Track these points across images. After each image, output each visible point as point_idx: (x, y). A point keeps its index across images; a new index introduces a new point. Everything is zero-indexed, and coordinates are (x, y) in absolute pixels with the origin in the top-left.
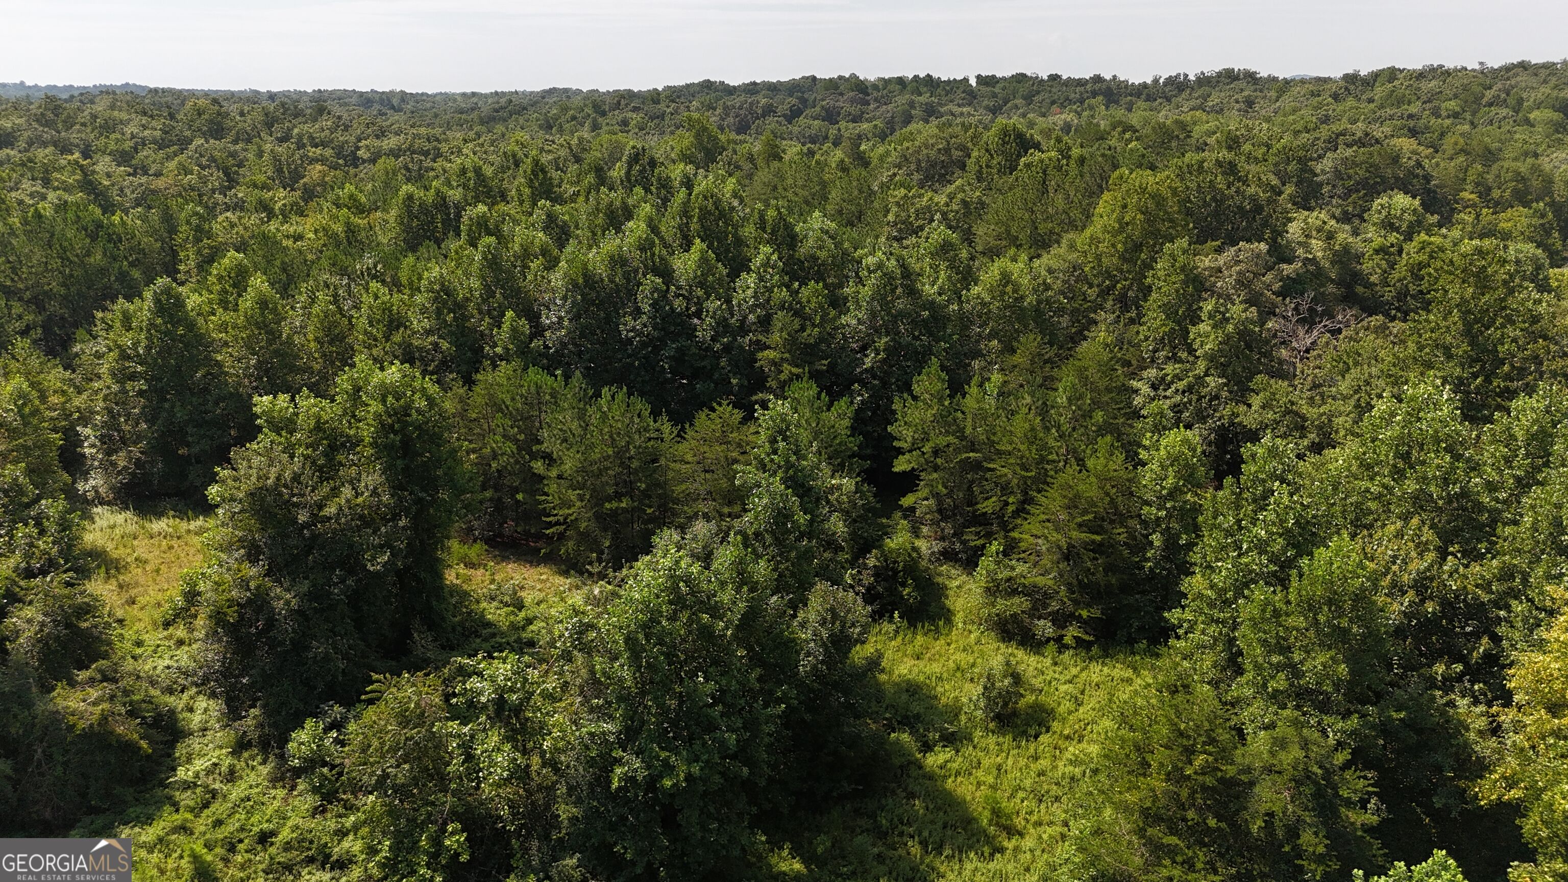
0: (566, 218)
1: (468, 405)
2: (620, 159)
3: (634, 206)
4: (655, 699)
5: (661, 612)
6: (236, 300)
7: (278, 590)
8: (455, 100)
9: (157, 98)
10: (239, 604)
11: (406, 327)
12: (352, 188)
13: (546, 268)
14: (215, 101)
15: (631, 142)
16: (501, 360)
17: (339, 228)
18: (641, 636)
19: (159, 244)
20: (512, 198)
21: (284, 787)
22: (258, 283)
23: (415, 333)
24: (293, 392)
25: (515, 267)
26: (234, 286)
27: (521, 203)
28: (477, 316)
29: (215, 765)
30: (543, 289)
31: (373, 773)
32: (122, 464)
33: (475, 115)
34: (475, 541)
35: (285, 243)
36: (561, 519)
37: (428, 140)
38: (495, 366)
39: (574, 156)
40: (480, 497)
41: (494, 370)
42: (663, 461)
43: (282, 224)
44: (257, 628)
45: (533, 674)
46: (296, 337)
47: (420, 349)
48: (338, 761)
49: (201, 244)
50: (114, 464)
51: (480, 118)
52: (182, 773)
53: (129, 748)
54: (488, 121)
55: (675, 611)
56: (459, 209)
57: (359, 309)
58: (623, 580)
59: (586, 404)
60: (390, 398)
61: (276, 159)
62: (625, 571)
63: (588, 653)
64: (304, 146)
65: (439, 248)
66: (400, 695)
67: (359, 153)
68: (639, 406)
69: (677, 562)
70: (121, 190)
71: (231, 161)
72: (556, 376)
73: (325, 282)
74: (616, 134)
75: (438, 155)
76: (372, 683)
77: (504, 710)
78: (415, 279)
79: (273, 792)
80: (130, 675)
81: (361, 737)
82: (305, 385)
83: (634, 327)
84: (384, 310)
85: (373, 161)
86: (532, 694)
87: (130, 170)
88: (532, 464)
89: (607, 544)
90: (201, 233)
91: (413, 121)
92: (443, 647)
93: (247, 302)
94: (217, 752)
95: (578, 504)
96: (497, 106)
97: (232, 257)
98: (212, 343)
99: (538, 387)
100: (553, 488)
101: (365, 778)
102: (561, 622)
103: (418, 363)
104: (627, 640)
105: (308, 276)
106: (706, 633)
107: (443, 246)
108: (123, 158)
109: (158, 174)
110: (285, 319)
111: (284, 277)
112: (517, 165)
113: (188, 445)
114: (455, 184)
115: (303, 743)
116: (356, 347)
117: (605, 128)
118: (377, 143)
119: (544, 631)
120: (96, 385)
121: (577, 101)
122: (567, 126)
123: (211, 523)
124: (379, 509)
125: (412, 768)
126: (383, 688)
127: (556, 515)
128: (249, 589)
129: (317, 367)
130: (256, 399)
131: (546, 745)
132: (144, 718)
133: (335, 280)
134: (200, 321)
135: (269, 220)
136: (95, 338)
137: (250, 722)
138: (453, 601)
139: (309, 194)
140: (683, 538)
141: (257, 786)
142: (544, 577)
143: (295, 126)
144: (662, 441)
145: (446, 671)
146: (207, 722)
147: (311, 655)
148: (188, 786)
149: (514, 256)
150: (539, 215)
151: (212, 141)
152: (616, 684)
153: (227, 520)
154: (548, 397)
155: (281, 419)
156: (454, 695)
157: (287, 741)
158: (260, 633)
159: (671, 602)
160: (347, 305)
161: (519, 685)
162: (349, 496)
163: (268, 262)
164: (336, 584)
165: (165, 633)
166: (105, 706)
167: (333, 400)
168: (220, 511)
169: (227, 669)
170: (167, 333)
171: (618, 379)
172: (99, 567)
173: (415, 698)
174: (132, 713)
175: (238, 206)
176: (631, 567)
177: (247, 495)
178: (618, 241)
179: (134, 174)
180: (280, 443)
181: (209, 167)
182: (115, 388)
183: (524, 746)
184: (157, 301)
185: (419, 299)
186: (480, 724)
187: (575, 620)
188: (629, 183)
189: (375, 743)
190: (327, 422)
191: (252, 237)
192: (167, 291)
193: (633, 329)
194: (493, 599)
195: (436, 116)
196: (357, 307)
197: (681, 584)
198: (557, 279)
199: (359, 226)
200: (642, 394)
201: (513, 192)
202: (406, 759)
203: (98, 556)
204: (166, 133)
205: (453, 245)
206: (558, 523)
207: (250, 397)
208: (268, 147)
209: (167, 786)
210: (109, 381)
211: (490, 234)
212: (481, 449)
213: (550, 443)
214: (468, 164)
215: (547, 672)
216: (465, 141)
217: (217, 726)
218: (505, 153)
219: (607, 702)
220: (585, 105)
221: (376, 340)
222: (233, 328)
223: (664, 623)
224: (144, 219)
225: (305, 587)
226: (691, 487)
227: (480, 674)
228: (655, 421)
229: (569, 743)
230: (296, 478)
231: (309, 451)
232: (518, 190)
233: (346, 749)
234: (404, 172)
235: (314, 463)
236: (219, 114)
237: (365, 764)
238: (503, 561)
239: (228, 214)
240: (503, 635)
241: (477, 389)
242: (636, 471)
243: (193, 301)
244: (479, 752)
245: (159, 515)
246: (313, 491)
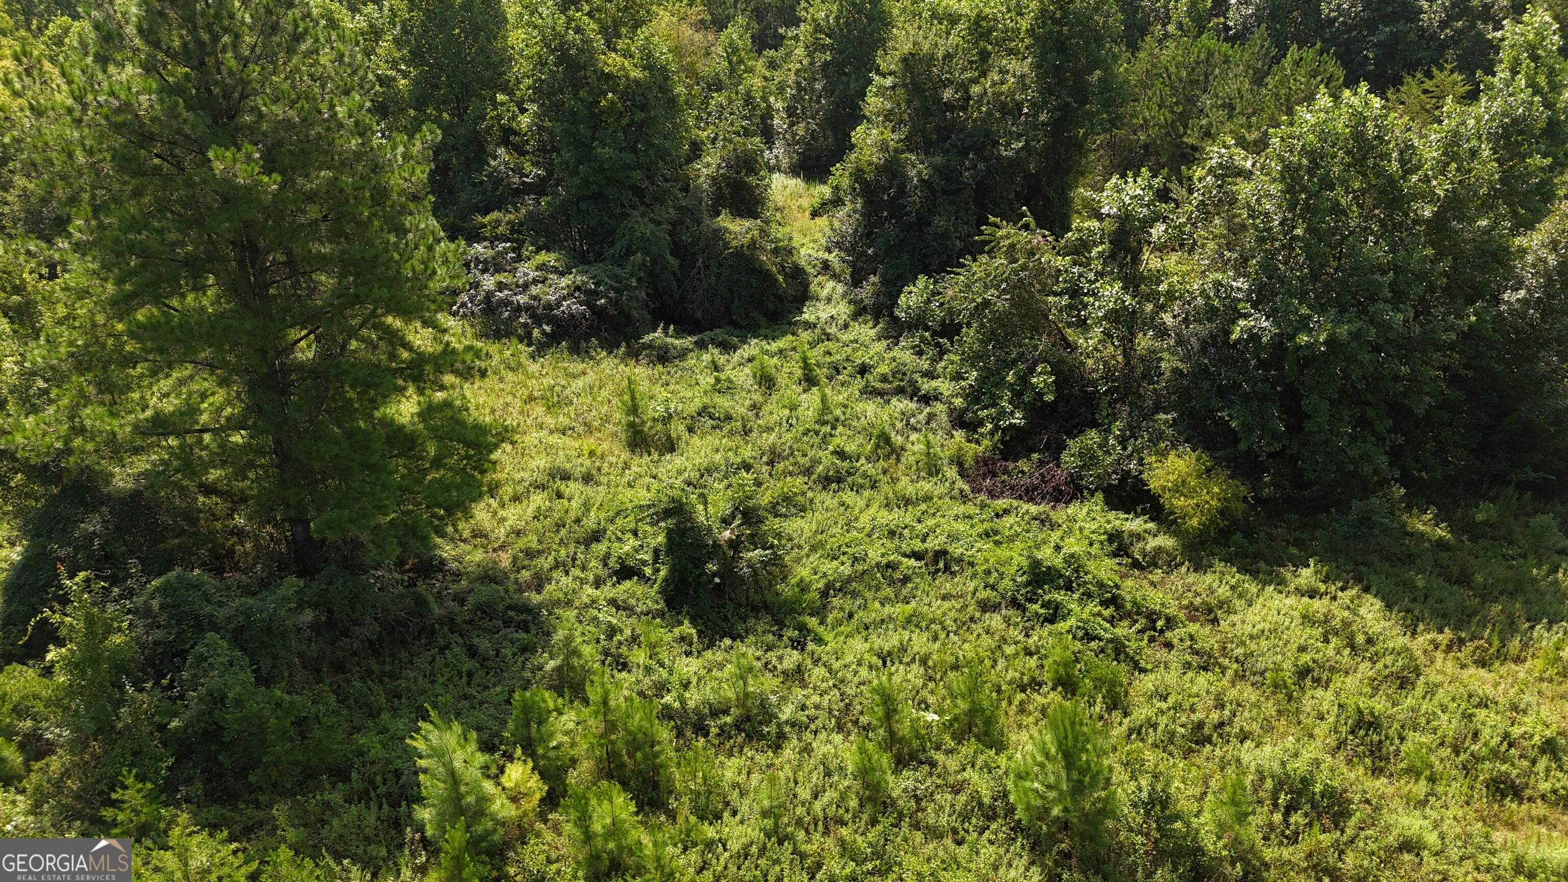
7: (913, 158)
10: (877, 166)
29: (834, 318)
44: (889, 195)
50: (794, 135)
52: (807, 316)
53: (768, 276)
59: (1264, 65)
68: (1332, 68)
79: (878, 344)
137: (868, 289)
148: (809, 326)
157: (898, 297)
158: (891, 200)
162: (995, 80)
164: (967, 169)
166: (755, 233)
174: (776, 253)
183: (1136, 290)
189: (981, 273)
209: (792, 322)
219: (1242, 257)
225: (938, 160)
230: (948, 58)
237: (967, 292)
244: (1085, 290)
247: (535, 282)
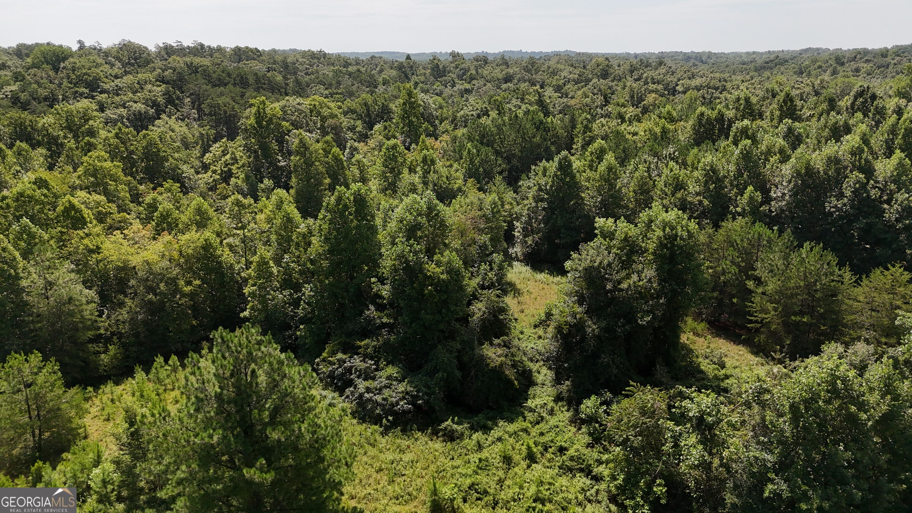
0: (802, 130)
1: (713, 240)
2: (849, 94)
3: (853, 125)
4: (804, 450)
5: (820, 396)
6: (597, 166)
7: (590, 323)
8: (741, 57)
9: (579, 58)
10: (570, 325)
11: (685, 190)
12: (670, 107)
13: (780, 162)
14: (607, 59)
15: (859, 83)
16: (739, 216)
17: (658, 130)
18: (802, 407)
19: (566, 134)
20: (766, 117)
21: (575, 427)
22: (610, 158)
23: (690, 193)
24: (617, 218)
25: (760, 159)
26: (597, 158)
27: (772, 120)
28: (729, 187)
29: (545, 404)
30: (776, 174)
31: (621, 436)
32: (530, 242)
33: (752, 66)
34: (702, 321)
35: (627, 136)
36: (759, 320)
37: (720, 81)
38: (734, 219)
39: (815, 91)
40: (710, 295)
41: (733, 221)
42: (840, 297)
43: (628, 126)
44: (576, 339)
45: (724, 409)
46: (623, 189)
47: (691, 203)
48: (604, 423)
49: (586, 135)
50: (526, 242)
51: (755, 67)
52: (530, 403)
53: (509, 382)
54: (759, 69)
55: (830, 398)
56: (731, 122)
57: (660, 176)
58: (795, 368)
59: (790, 251)
60: (667, 229)
61: (632, 90)
62: (797, 363)
63: (762, 407)
64: (648, 83)
65: (714, 145)
66: (644, 397)
67: (677, 88)
68: (830, 258)
69: (837, 366)
70: (554, 105)
71: (609, 91)
72: (773, 230)
73: (645, 160)
74: (848, 77)
75: (724, 89)
76: (630, 386)
77: (702, 425)
78: (696, 162)
79: (570, 428)
80: (516, 347)
81: (618, 414)
82: (623, 215)
83: (836, 205)
84: (674, 178)
85: (684, 92)
86: (722, 420)
87: (560, 95)
88: (747, 282)
89: (788, 342)
90: (587, 128)
91: (713, 69)
92: (672, 378)
93: (602, 167)
94: (547, 398)
95: (773, 313)
96: (768, 60)
97: (599, 143)
98: (581, 187)
99: (760, 235)
100: (757, 299)
101: (617, 437)
102: (748, 383)
103: (688, 211)
104: (792, 406)
105: (636, 155)
106: (852, 419)
107: (716, 144)
108: (558, 89)
109: (572, 98)
110: (619, 178)
111: (623, 155)
112: (774, 96)
113: (560, 238)
114: (731, 107)
115: (588, 407)
116: (655, 198)
117: (841, 74)
118: (689, 82)
119: (735, 385)
120: (526, 202)
121: (825, 56)
122: (813, 72)
123: (564, 280)
124: (651, 290)
125: (643, 440)
126: (635, 390)
127: (756, 316)
128: (576, 318)
129: (631, 206)
130: (597, 219)
131: (725, 454)
132: (518, 370)
133: (650, 159)
134: (578, 175)
135: (622, 123)
136: (529, 179)
137: (565, 387)
138: (683, 353)
139: (645, 110)
140: (845, 351)
141: (563, 422)
142: (741, 353)
143: (645, 72)
144: (842, 283)
145: (672, 391)
146: (545, 381)
147: (600, 361)
148: (531, 410)
149: (761, 153)
150: (782, 128)
151: (601, 80)
152: (778, 432)
153: (572, 280)
154: (765, 242)
155: (608, 232)
156: (674, 407)
157: (581, 403)
158: (577, 343)
159: (828, 391)
160: (654, 174)
161: (714, 413)
162: (635, 280)
163: (617, 146)
164: (620, 327)
165: (534, 331)
166: (503, 359)
167: (636, 226)
168: (569, 275)
169: (559, 357)
170: (561, 180)
171: (817, 239)
172: (511, 291)
173: (652, 401)
174: (514, 366)
175: (608, 115)
176: (803, 361)
177: (583, 269)
178: (836, 148)
179: (561, 97)
180: (605, 245)
181: (597, 94)
182: (534, 204)
183: (711, 450)
184: (560, 163)
185: (696, 174)
186: (686, 428)
187: (757, 384)
188: (852, 110)
189: (625, 420)
190: (631, 237)
191: (611, 133)
192: (565, 158)
193: (835, 206)
194: (707, 357)
195: (727, 66)
196: (659, 175)
197: (838, 381)
198: (787, 169)
199: (669, 129)
200: (833, 250)
201: (768, 114)
202: (640, 434)
203: (512, 285)
204: (580, 76)
205: (723, 143)
206: (756, 322)
207: (594, 218)
208: (628, 84)
209: (523, 407)
210: (531, 201)
211: (748, 137)
212: (716, 267)
213: (761, 271)
214: (742, 96)
215: (733, 410)
216: (743, 81)
217: (549, 384)
218: (767, 89)
219: (770, 441)
220: (830, 59)
221: (666, 195)
222: (593, 181)
223: (820, 403)
224: (562, 120)
225: (603, 324)
226: (859, 319)
227: (692, 399)
228: (840, 270)
229: (740, 458)
230: (609, 265)
231: (619, 251)
232: (772, 112)
233: (610, 418)
234: (701, 99)
235: (620, 258)
236: (607, 66)
237: (618, 429)
238: (717, 336)
239: (602, 120)
240: (709, 380)
241: (720, 231)
242: (819, 300)
243: (577, 164)
244: (683, 444)
245: (541, 271)
246: (617, 273)
247: (386, 387)
